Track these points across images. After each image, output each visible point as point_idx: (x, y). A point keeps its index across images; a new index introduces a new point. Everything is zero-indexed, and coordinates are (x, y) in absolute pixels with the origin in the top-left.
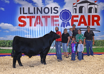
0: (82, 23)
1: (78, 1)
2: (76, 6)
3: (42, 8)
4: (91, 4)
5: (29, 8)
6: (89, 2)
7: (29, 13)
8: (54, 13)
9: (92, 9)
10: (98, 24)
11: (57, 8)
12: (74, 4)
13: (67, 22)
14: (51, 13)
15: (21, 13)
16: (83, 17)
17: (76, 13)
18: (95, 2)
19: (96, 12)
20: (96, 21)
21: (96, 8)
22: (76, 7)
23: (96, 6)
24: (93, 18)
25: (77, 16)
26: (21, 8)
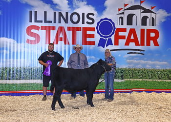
0: (132, 41)
1: (126, 5)
2: (123, 13)
3: (67, 13)
4: (146, 11)
5: (45, 13)
6: (142, 8)
7: (46, 21)
8: (87, 23)
9: (148, 19)
10: (156, 44)
11: (93, 14)
12: (119, 10)
13: (107, 39)
14: (83, 23)
15: (31, 21)
16: (133, 31)
17: (122, 24)
18: (152, 8)
19: (153, 25)
20: (152, 38)
21: (153, 18)
22: (122, 16)
23: (153, 15)
24: (148, 35)
25: (124, 30)
26: (31, 12)
